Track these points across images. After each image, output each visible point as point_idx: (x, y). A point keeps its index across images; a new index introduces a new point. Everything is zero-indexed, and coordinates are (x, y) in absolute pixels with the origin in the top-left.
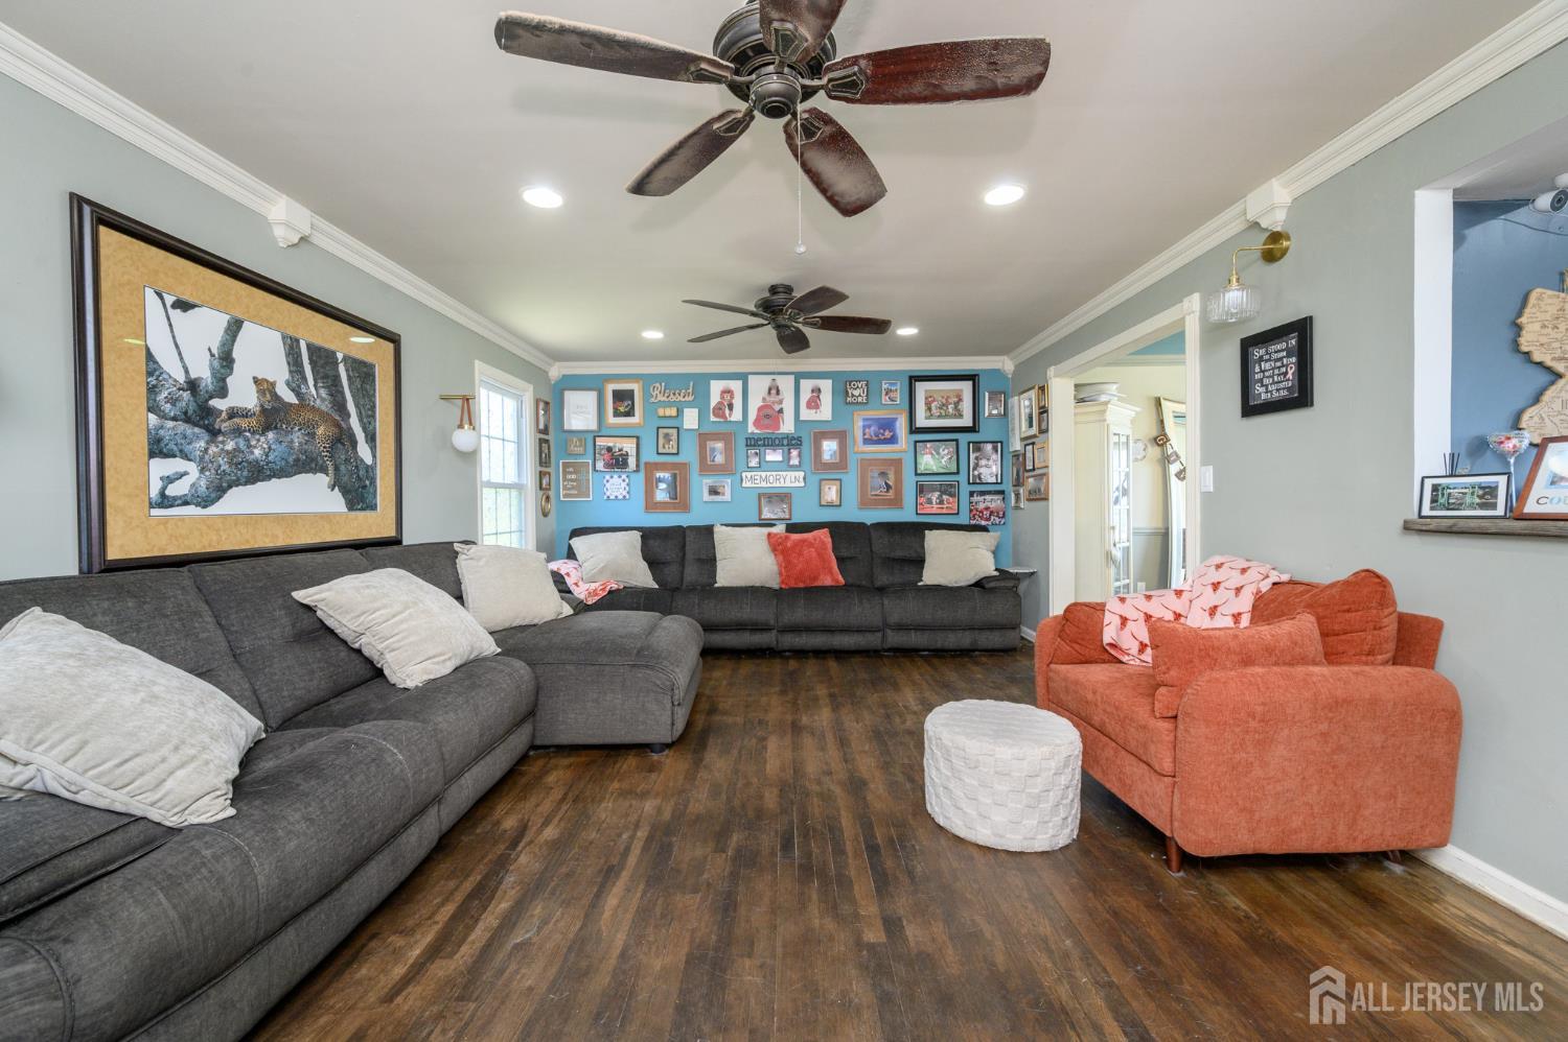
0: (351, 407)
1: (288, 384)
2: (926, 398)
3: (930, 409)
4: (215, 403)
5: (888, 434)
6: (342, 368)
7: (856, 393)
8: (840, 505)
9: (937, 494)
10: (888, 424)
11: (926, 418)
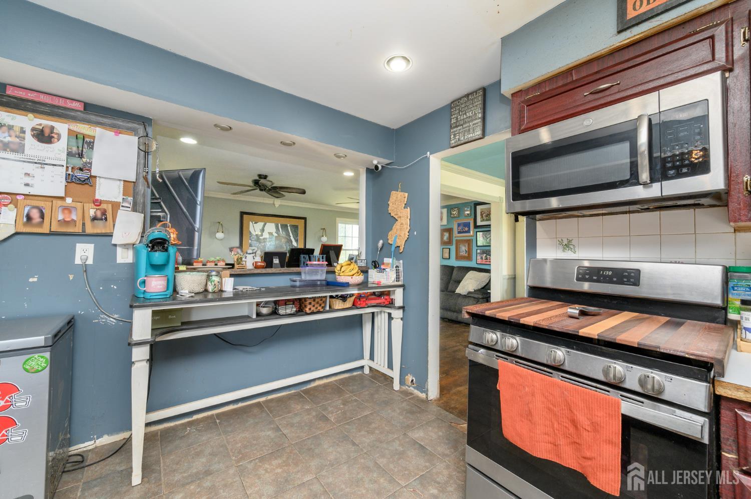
0: (291, 235)
1: (276, 232)
2: (481, 213)
3: (482, 217)
4: (261, 238)
5: (466, 229)
6: (289, 228)
7: (454, 213)
8: (449, 258)
9: (485, 255)
10: (467, 225)
11: (481, 221)
